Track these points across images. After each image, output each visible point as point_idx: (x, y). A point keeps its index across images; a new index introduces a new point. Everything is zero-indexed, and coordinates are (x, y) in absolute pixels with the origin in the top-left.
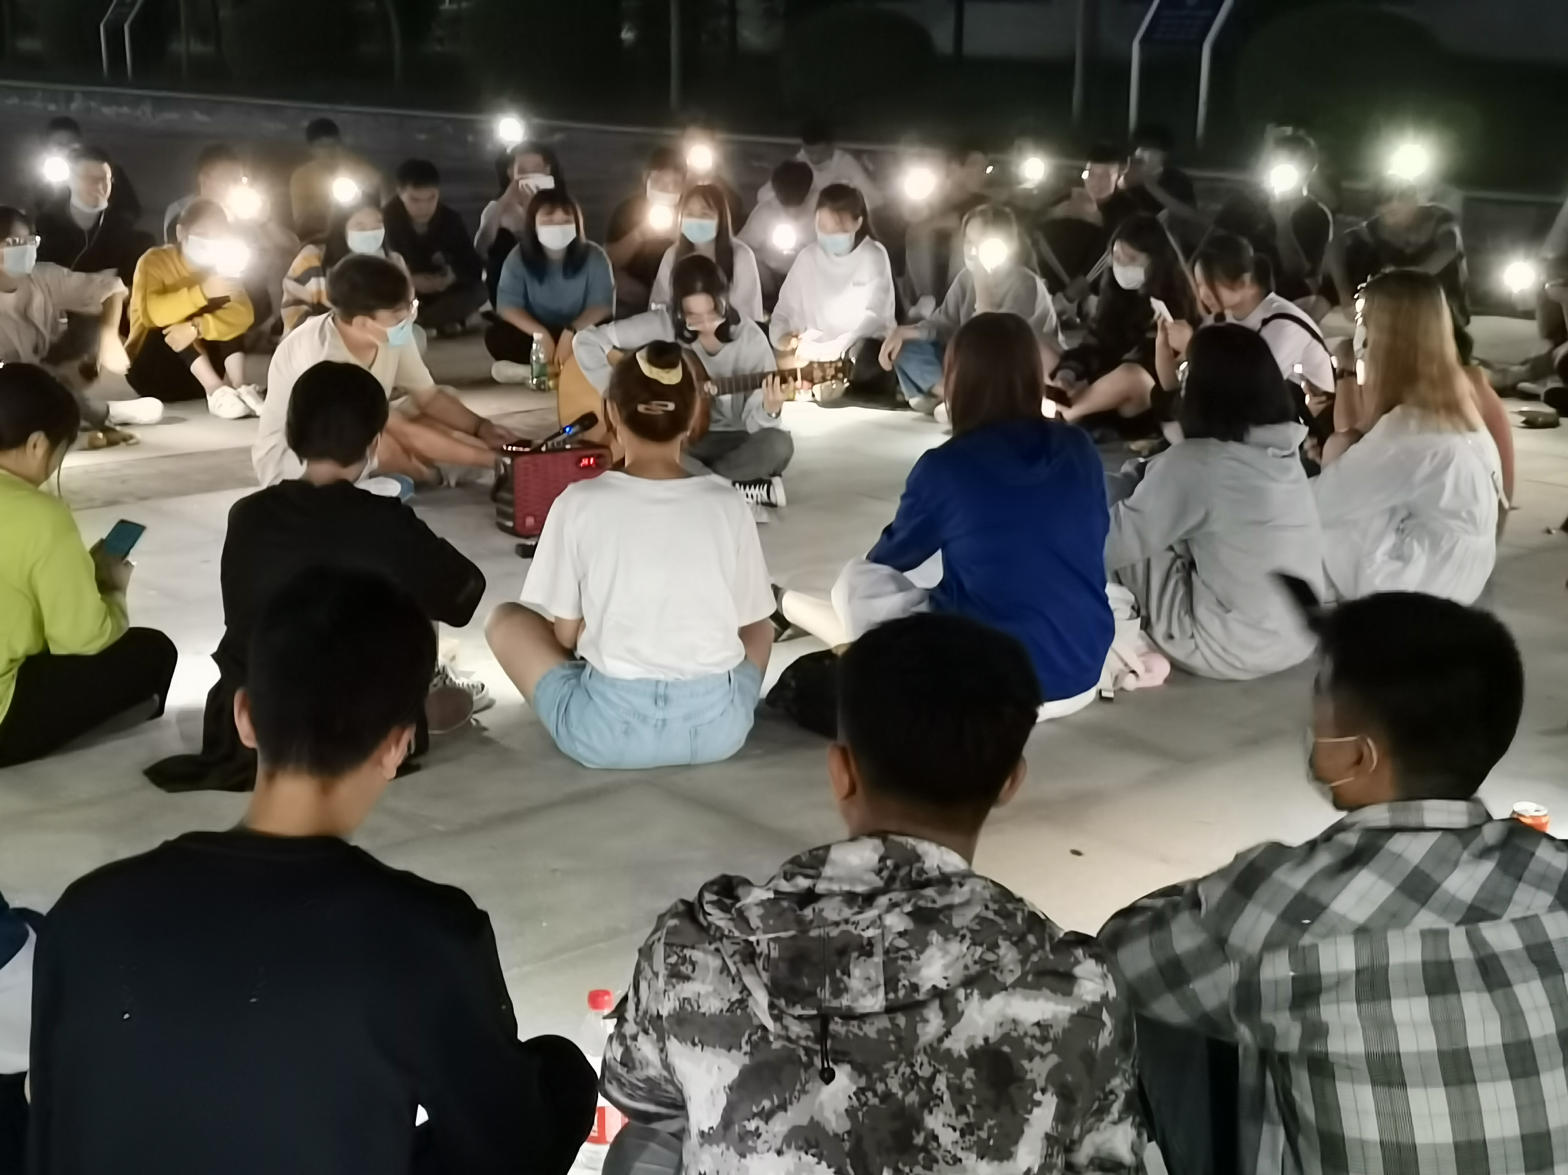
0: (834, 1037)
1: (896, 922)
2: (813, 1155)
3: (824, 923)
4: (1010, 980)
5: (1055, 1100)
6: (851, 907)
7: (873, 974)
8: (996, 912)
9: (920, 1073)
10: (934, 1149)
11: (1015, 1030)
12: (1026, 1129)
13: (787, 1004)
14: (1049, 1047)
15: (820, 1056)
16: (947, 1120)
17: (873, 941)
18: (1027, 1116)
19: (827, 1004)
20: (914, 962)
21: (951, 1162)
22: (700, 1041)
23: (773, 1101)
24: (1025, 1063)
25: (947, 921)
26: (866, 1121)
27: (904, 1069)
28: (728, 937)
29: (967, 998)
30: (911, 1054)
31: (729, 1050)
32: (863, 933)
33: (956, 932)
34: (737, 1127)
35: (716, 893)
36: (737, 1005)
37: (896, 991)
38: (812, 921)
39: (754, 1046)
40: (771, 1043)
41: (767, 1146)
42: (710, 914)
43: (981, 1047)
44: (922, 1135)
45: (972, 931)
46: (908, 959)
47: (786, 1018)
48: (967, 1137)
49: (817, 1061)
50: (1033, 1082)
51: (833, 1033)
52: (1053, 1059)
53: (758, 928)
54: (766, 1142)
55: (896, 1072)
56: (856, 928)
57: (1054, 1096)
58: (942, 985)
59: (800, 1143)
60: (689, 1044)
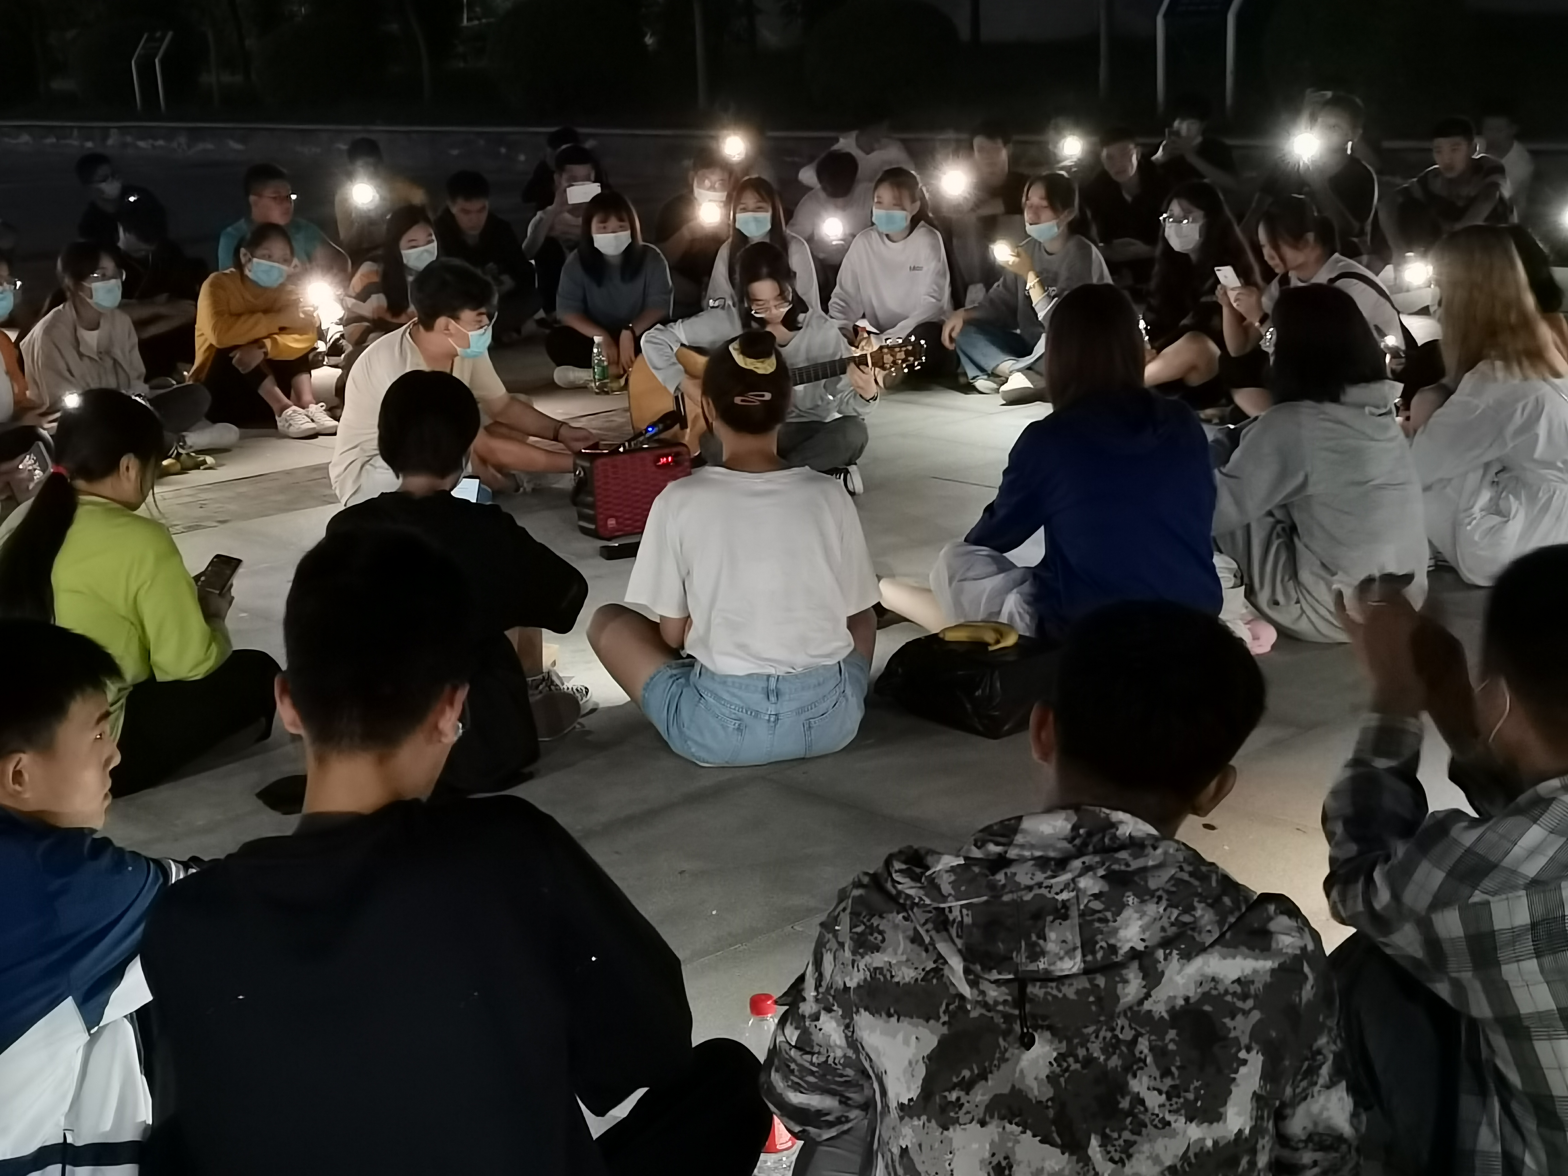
0: (1031, 1001)
1: (1090, 884)
2: (1017, 1124)
3: (1017, 887)
4: (1209, 941)
5: (1260, 1058)
6: (1044, 872)
7: (1069, 937)
8: (1191, 874)
9: (1121, 1036)
10: (1141, 1112)
11: (1216, 989)
12: (1234, 1089)
13: (983, 969)
14: (1250, 1003)
15: (1018, 1022)
16: (1153, 1083)
17: (1068, 904)
18: (1233, 1076)
19: (1024, 968)
20: (1111, 924)
21: (1160, 1125)
22: (895, 1012)
23: (972, 1070)
24: (1227, 1021)
25: (1142, 883)
26: (1069, 1087)
27: (1105, 1033)
28: (917, 904)
29: (1165, 959)
30: (1112, 1017)
31: (927, 1021)
32: (1057, 897)
33: (1152, 893)
34: (937, 1098)
35: (905, 862)
36: (932, 974)
37: (1094, 953)
38: (1004, 886)
39: (952, 1015)
40: (969, 1011)
41: (969, 1116)
42: (899, 883)
43: (1182, 1006)
44: (1128, 1099)
45: (1168, 892)
46: (1105, 921)
47: (982, 983)
48: (1174, 1100)
49: (1017, 1028)
50: (1237, 1039)
51: (1031, 996)
52: (1256, 1015)
53: (950, 895)
54: (968, 1112)
55: (1097, 1037)
56: (1050, 892)
57: (1260, 1054)
58: (1140, 946)
59: (1003, 1112)
60: (884, 1015)
